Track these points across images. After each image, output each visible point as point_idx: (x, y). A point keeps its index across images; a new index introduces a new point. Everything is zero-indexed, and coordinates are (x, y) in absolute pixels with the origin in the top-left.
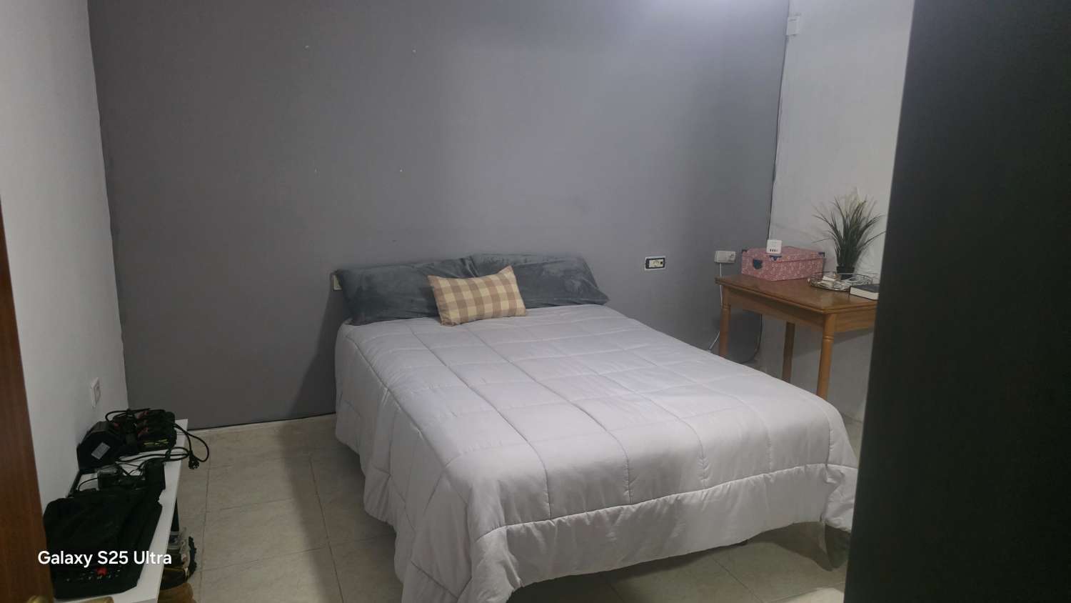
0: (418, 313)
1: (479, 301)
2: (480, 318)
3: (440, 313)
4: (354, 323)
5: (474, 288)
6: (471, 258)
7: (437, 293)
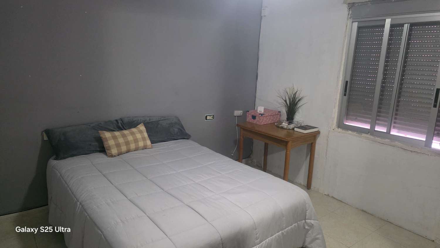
0: (93, 151)
1: (127, 143)
2: (128, 151)
3: (106, 151)
4: (56, 159)
5: (124, 136)
6: (121, 119)
7: (104, 140)
